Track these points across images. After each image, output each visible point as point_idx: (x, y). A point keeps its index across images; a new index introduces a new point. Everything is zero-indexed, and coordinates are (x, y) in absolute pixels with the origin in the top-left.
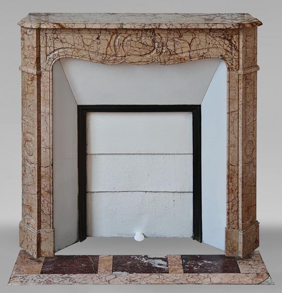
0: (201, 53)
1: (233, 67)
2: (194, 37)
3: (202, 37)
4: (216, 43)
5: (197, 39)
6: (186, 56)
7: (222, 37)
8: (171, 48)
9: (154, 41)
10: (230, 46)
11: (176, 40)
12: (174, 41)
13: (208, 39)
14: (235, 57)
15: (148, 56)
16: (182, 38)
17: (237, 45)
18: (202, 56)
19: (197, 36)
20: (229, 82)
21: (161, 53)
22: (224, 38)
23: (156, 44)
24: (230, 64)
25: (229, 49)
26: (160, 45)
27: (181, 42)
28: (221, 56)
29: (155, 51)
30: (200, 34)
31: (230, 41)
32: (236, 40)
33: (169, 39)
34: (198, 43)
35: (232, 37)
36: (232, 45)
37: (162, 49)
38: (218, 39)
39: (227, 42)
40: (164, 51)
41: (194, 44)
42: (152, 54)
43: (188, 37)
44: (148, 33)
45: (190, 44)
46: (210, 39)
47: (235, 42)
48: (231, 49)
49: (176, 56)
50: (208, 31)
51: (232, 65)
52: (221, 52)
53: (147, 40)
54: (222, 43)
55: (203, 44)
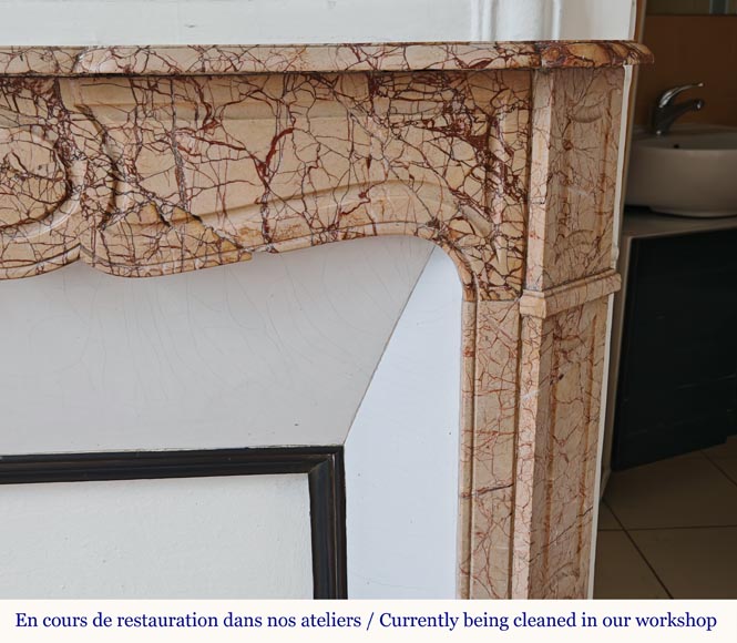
0: (326, 208)
1: (496, 279)
2: (285, 123)
3: (327, 122)
4: (406, 159)
5: (300, 138)
6: (245, 231)
7: (440, 122)
8: (163, 186)
9: (62, 153)
10: (480, 172)
11: (187, 141)
12: (176, 147)
13: (360, 136)
14: (506, 229)
15: (40, 232)
16: (219, 134)
17: (518, 164)
18: (333, 228)
19: (301, 123)
20: (471, 353)
21: (107, 216)
22: (452, 131)
23: (79, 168)
24: (477, 267)
25: (473, 188)
26: (101, 173)
27: (215, 152)
28: (435, 223)
29: (74, 205)
30: (319, 107)
31: (481, 143)
32: (511, 139)
33: (147, 138)
34: (308, 156)
35: (492, 121)
36: (489, 169)
37: (115, 193)
38: (415, 135)
39: (465, 151)
40: (124, 202)
41: (286, 162)
42: (59, 221)
43: (251, 128)
44: (26, 106)
45: (262, 167)
46: (370, 135)
47: (509, 151)
48: (488, 186)
49: (194, 229)
50: (362, 91)
51: (489, 268)
52: (434, 205)
53: (23, 149)
54: (438, 159)
55: (336, 164)
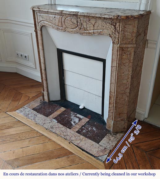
0: (99, 31)
1: (115, 42)
2: (96, 21)
3: (100, 22)
4: (107, 27)
5: (97, 23)
6: (92, 32)
7: (110, 23)
8: (85, 26)
9: (77, 22)
10: (114, 29)
11: (87, 22)
12: (86, 22)
13: (103, 24)
14: (117, 36)
15: (75, 29)
16: (90, 22)
17: (118, 29)
18: (100, 33)
19: (97, 22)
20: (113, 50)
21: (80, 29)
22: (112, 24)
23: (78, 23)
24: (114, 40)
25: (114, 31)
26: (80, 24)
27: (90, 23)
28: (109, 34)
29: (78, 27)
30: (99, 20)
31: (115, 26)
32: (118, 26)
33: (84, 21)
34: (98, 25)
35: (116, 24)
36: (115, 29)
37: (81, 26)
38: (108, 24)
39: (113, 27)
40: (82, 27)
41: (96, 25)
42: (77, 28)
43: (93, 21)
44: (75, 17)
45: (94, 26)
46: (104, 24)
47: (117, 27)
48: (115, 31)
49: (88, 31)
50: (103, 19)
51: (115, 41)
52: (109, 32)
53: (74, 21)
54: (110, 27)
55: (100, 26)
